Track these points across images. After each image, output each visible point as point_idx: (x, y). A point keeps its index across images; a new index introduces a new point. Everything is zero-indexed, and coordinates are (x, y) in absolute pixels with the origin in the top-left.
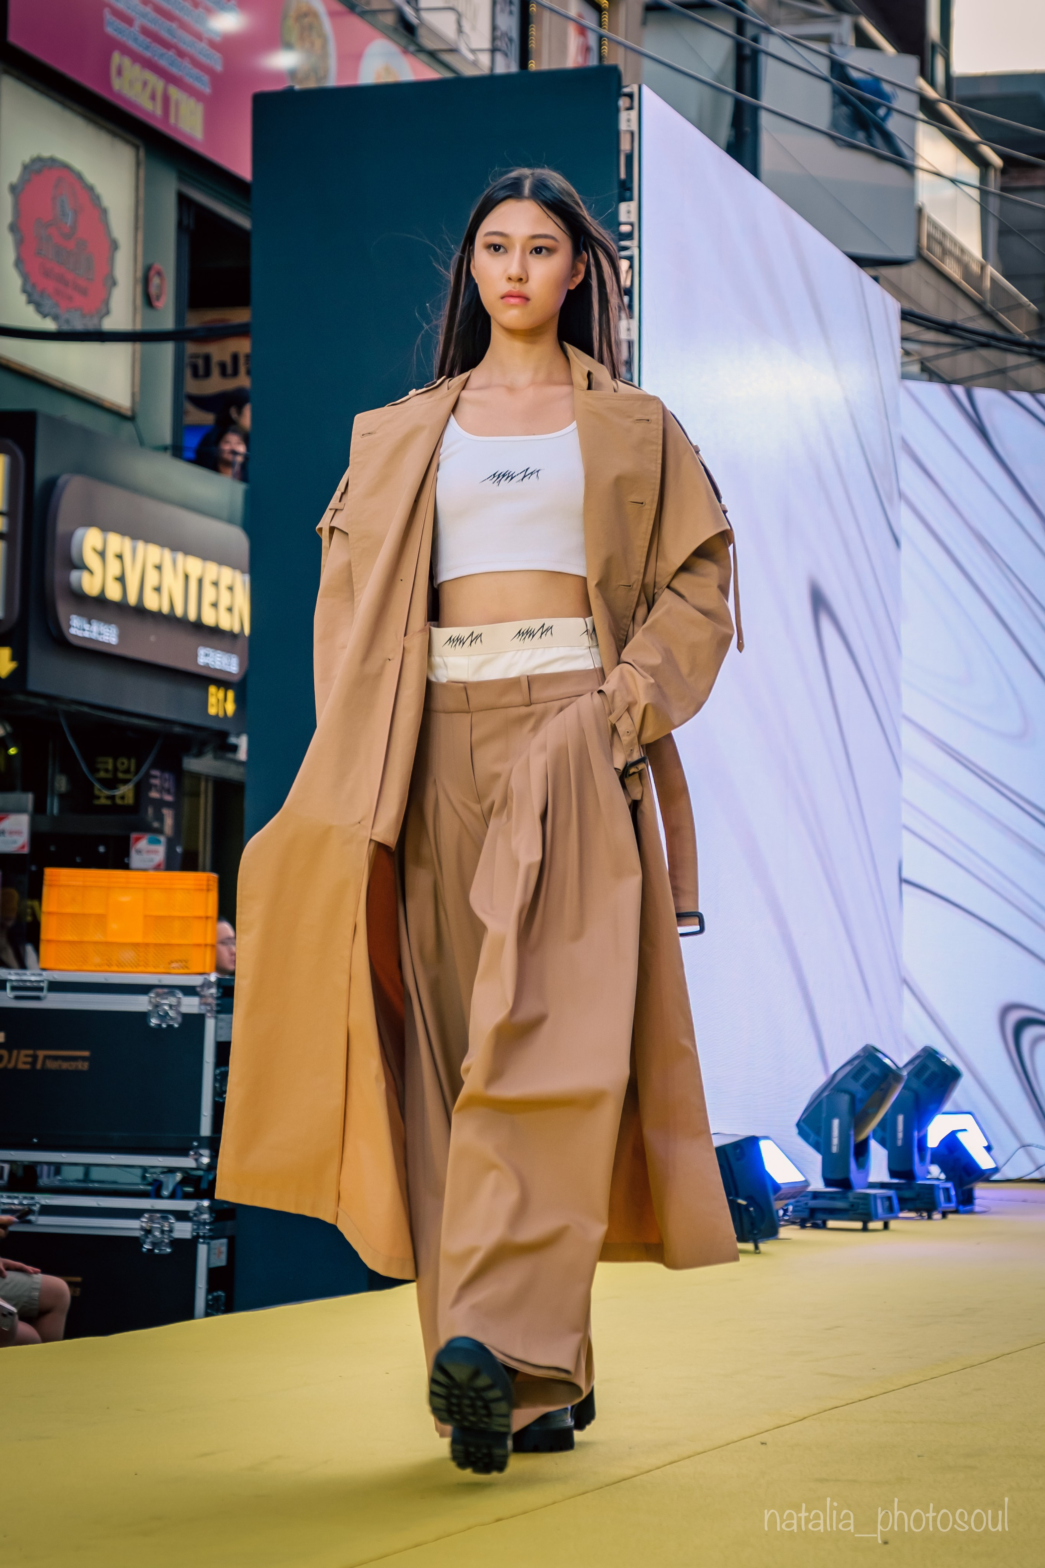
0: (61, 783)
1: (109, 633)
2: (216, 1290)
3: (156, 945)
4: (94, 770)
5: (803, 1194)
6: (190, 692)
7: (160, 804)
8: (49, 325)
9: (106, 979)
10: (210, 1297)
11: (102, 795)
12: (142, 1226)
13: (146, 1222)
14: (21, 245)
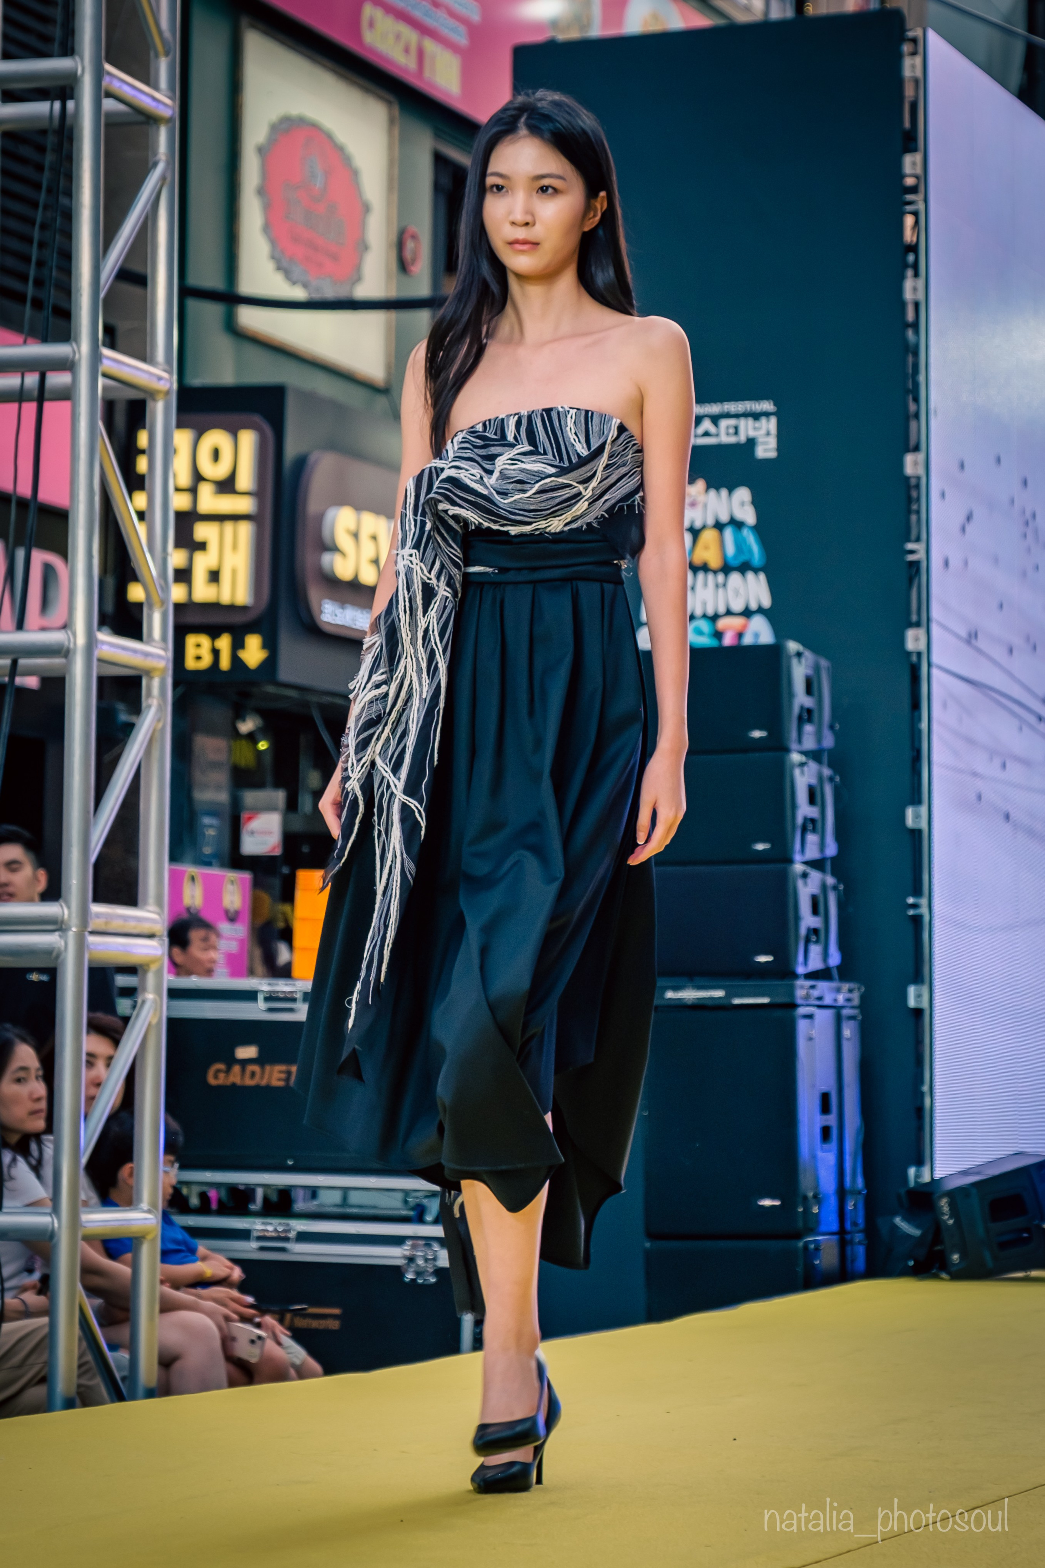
0: (314, 779)
8: (299, 294)
12: (404, 1254)
13: (410, 1250)
14: (268, 209)
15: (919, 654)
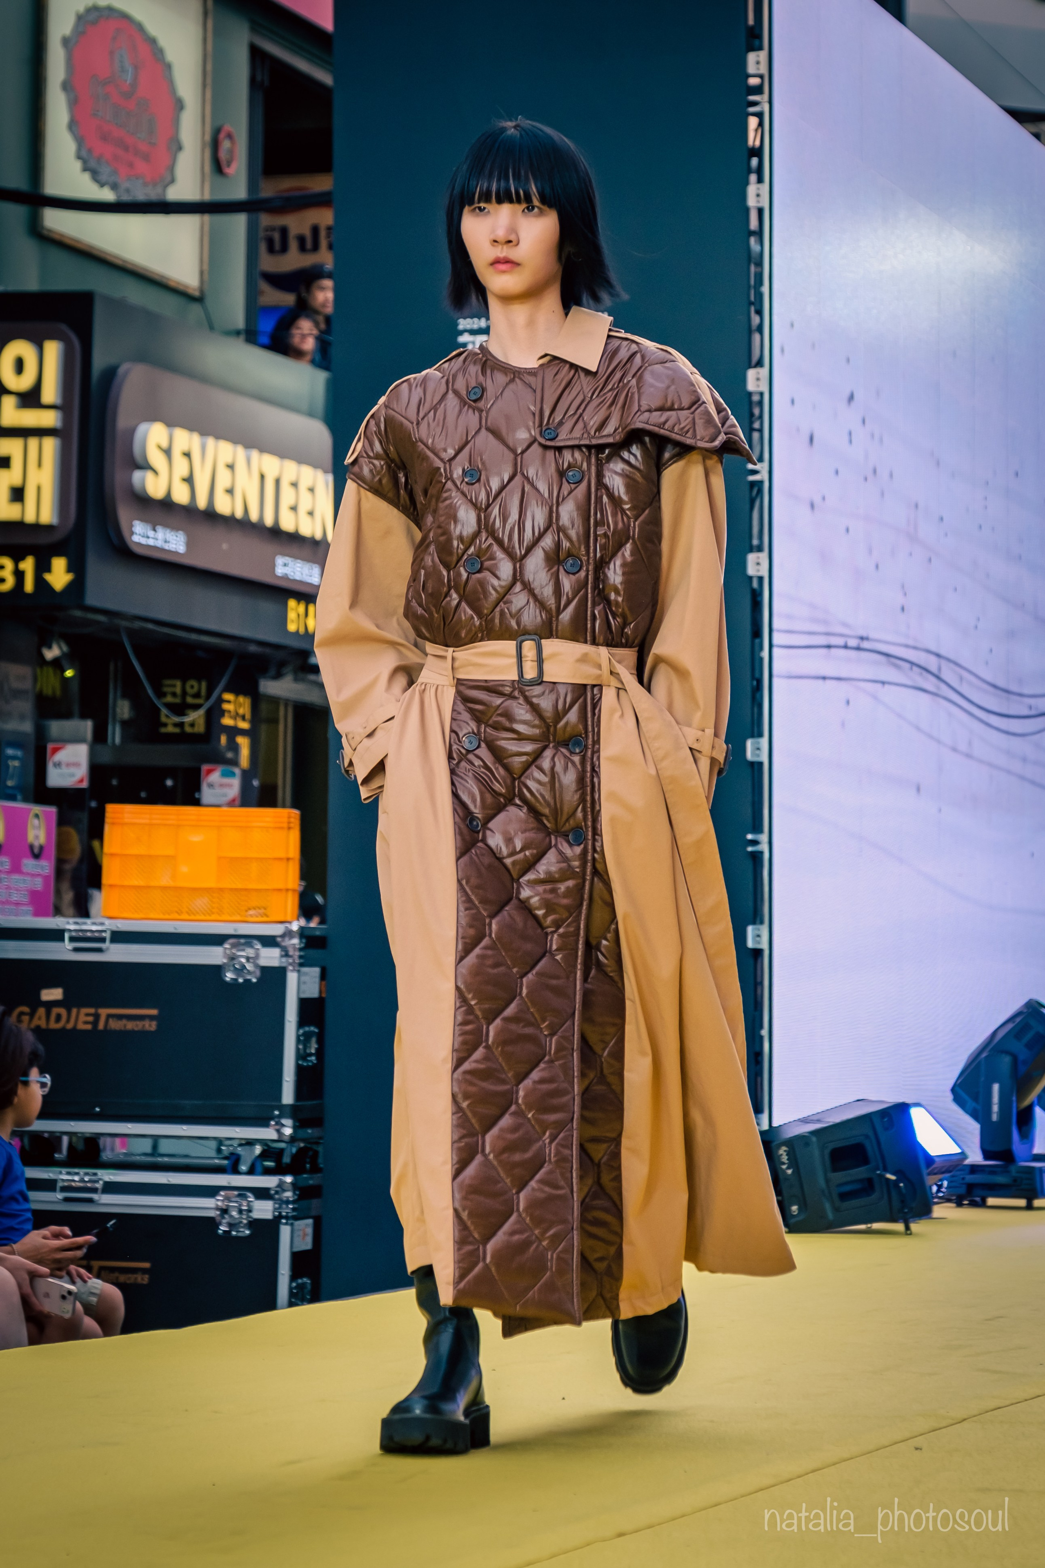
0: (124, 709)
1: (176, 540)
2: (301, 1277)
3: (231, 890)
4: (161, 694)
5: (959, 1168)
6: (267, 606)
7: (234, 732)
8: (107, 195)
9: (175, 928)
10: (294, 1284)
11: (170, 722)
12: (217, 1205)
13: (223, 1201)
14: (74, 104)
15: (761, 579)
